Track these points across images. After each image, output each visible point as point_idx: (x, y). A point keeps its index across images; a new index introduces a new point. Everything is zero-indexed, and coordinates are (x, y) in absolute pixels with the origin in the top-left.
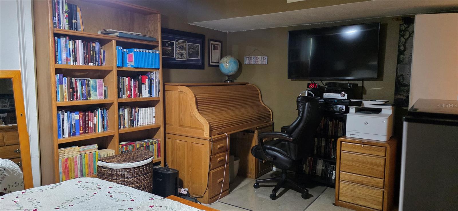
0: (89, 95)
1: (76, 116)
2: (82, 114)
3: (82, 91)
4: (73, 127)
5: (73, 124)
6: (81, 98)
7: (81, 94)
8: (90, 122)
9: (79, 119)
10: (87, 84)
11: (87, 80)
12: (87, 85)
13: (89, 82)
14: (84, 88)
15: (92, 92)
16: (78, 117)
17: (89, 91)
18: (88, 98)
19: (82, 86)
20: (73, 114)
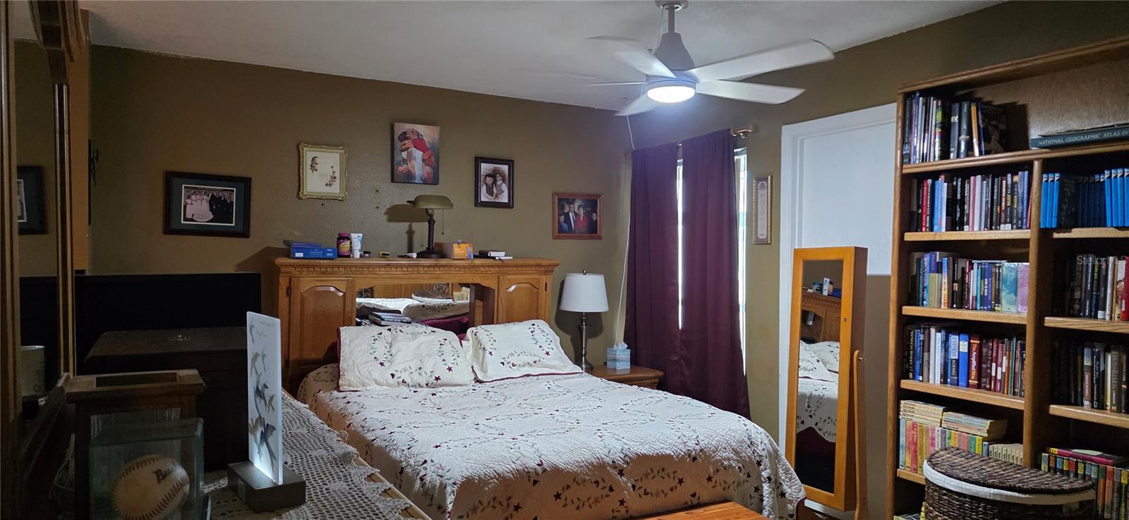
0: (998, 301)
1: (960, 345)
2: (978, 342)
3: (981, 288)
4: (951, 365)
5: (952, 360)
6: (978, 305)
7: (979, 296)
8: (994, 365)
9: (966, 351)
10: (996, 275)
11: (997, 265)
12: (996, 278)
13: (999, 270)
14: (986, 283)
15: (1003, 294)
16: (967, 347)
17: (998, 291)
18: (996, 308)
19: (983, 277)
20: (954, 339)
